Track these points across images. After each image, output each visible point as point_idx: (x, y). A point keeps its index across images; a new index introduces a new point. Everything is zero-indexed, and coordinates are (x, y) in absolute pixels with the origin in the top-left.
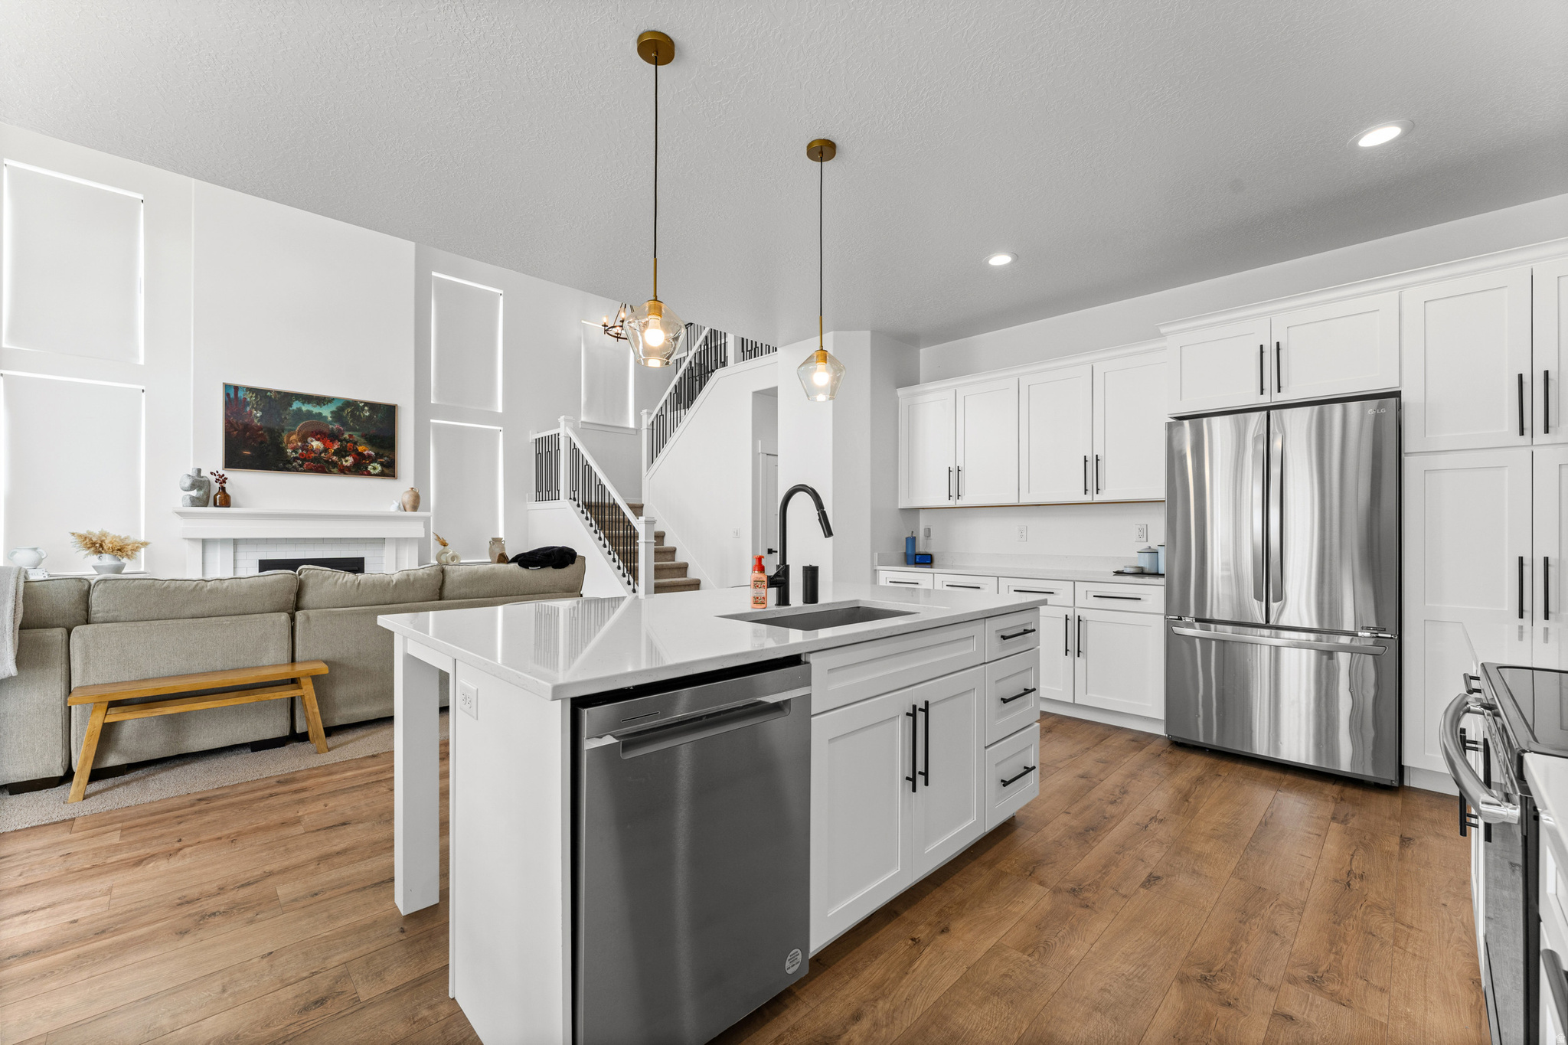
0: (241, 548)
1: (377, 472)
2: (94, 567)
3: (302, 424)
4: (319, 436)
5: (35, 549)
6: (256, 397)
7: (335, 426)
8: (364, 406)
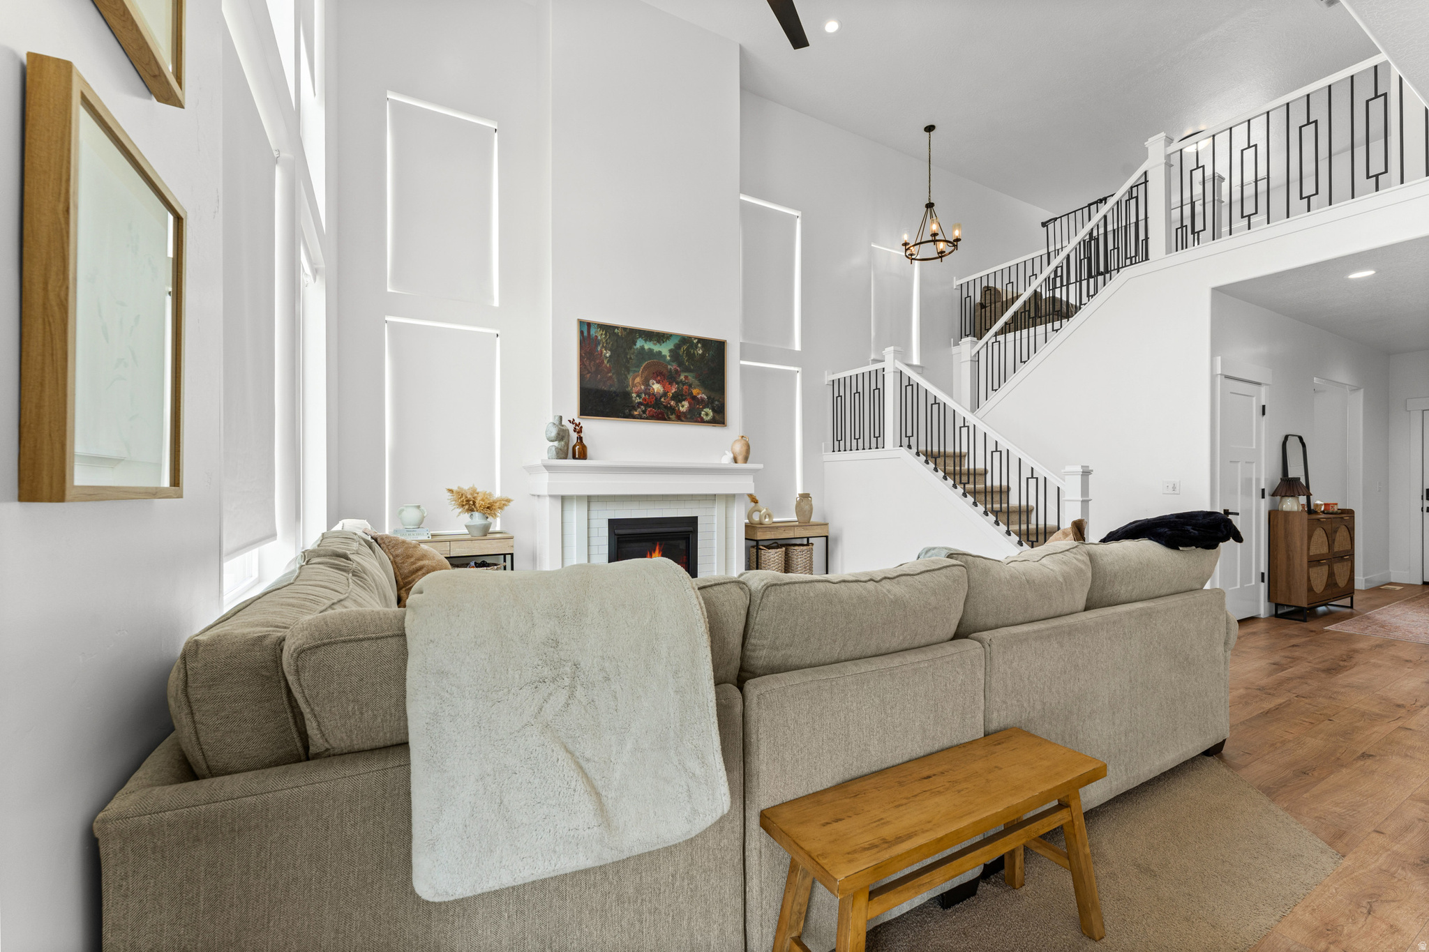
0: (594, 506)
1: (708, 418)
2: (466, 526)
3: (645, 364)
4: (659, 378)
5: (419, 507)
6: (606, 334)
7: (673, 367)
8: (698, 342)
